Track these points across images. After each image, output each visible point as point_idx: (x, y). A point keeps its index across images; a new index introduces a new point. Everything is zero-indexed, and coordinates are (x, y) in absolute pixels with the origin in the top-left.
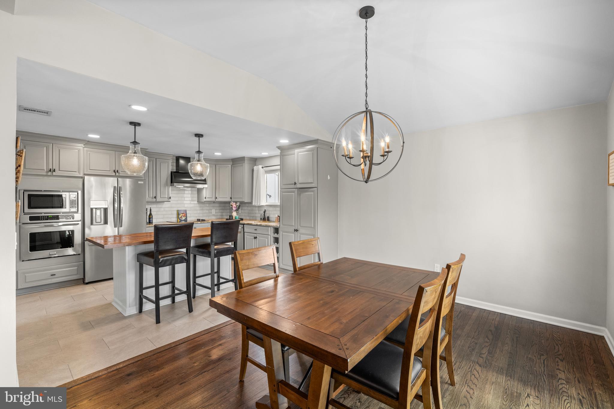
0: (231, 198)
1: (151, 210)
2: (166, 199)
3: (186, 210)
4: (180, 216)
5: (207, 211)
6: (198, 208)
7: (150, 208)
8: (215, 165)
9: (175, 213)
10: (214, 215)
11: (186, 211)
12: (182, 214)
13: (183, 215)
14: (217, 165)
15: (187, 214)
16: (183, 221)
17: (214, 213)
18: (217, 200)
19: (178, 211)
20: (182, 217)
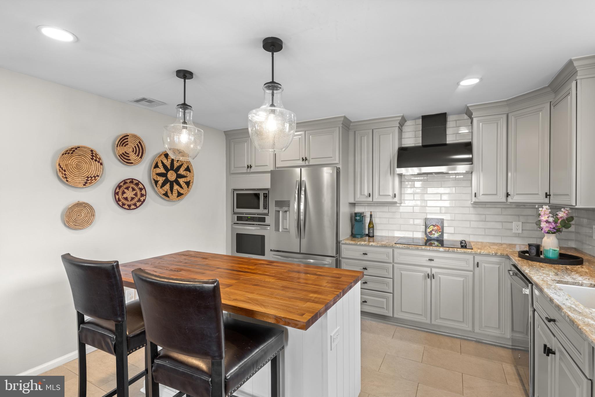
0: (547, 195)
1: (371, 215)
2: (390, 200)
3: (443, 219)
4: (429, 230)
5: (499, 226)
6: (473, 217)
7: (371, 212)
8: (505, 117)
9: (421, 222)
10: (518, 236)
11: (442, 221)
12: (434, 226)
13: (436, 228)
14: (510, 115)
15: (445, 228)
16: (434, 240)
17: (520, 231)
18: (510, 200)
19: (426, 219)
20: (433, 232)
